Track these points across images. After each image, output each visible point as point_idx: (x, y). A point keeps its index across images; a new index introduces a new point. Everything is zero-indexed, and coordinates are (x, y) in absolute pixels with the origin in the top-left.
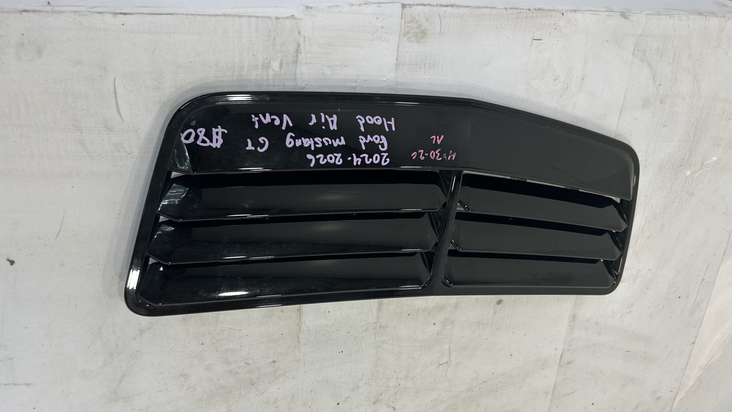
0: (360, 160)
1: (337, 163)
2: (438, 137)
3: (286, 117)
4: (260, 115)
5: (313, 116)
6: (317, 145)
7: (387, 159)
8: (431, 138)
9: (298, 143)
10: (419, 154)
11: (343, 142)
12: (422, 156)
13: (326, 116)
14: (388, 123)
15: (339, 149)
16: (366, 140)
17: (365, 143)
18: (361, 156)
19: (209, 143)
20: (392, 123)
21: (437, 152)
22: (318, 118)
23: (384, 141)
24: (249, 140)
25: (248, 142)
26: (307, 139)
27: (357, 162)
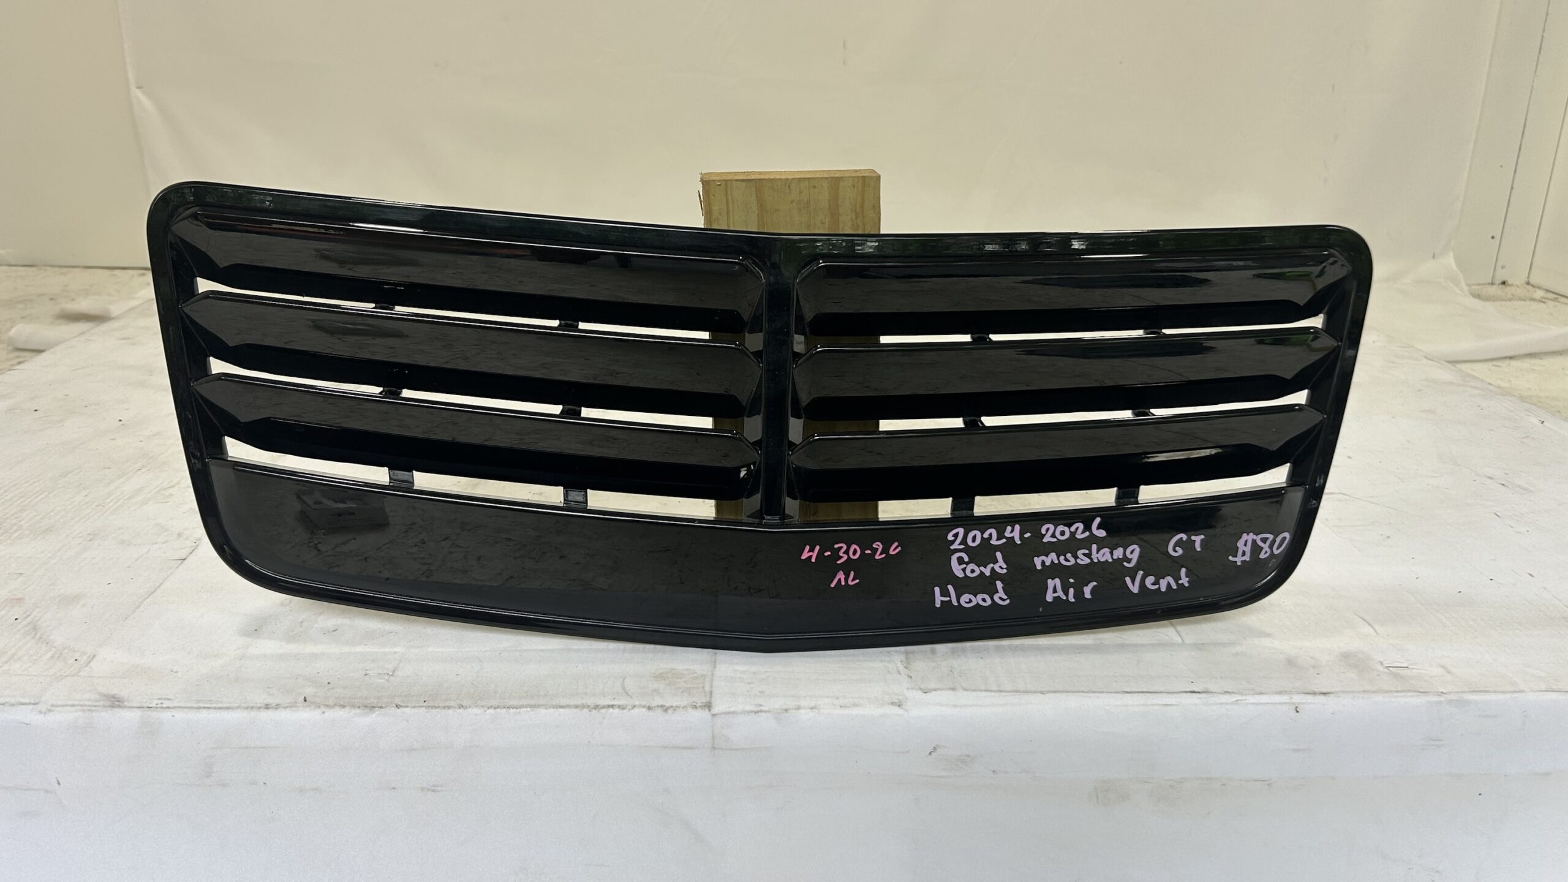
0: (1007, 534)
1: (1052, 527)
2: (843, 583)
3: (1135, 589)
4: (1175, 587)
5: (1088, 595)
6: (1087, 552)
7: (953, 538)
8: (858, 581)
9: (1118, 553)
10: (885, 550)
11: (1038, 562)
12: (877, 549)
13: (1065, 598)
14: (948, 599)
15: (1047, 549)
16: (993, 568)
17: (996, 561)
18: (1004, 540)
19: (1258, 538)
20: (939, 599)
21: (846, 557)
22: (1079, 594)
23: (957, 570)
24: (1199, 549)
25: (1199, 546)
26: (1102, 560)
27: (1012, 531)
